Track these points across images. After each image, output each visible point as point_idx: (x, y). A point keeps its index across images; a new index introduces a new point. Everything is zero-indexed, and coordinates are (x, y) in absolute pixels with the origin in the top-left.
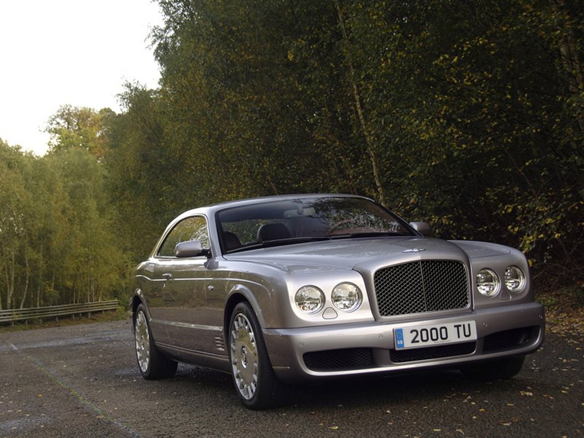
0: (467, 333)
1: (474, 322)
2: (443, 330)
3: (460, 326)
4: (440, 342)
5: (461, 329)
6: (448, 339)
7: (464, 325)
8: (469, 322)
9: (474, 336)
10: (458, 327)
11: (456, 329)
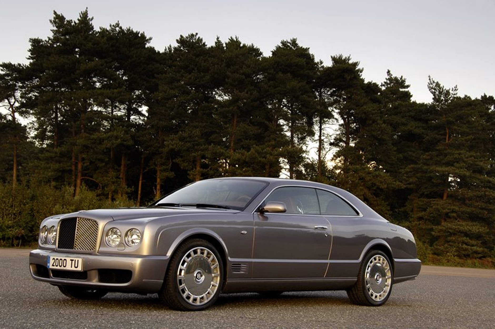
0: (76, 266)
1: (81, 259)
2: (65, 261)
3: (73, 260)
4: (62, 268)
5: (73, 262)
6: (66, 267)
7: (75, 260)
8: (78, 259)
9: (80, 269)
10: (72, 260)
11: (71, 261)
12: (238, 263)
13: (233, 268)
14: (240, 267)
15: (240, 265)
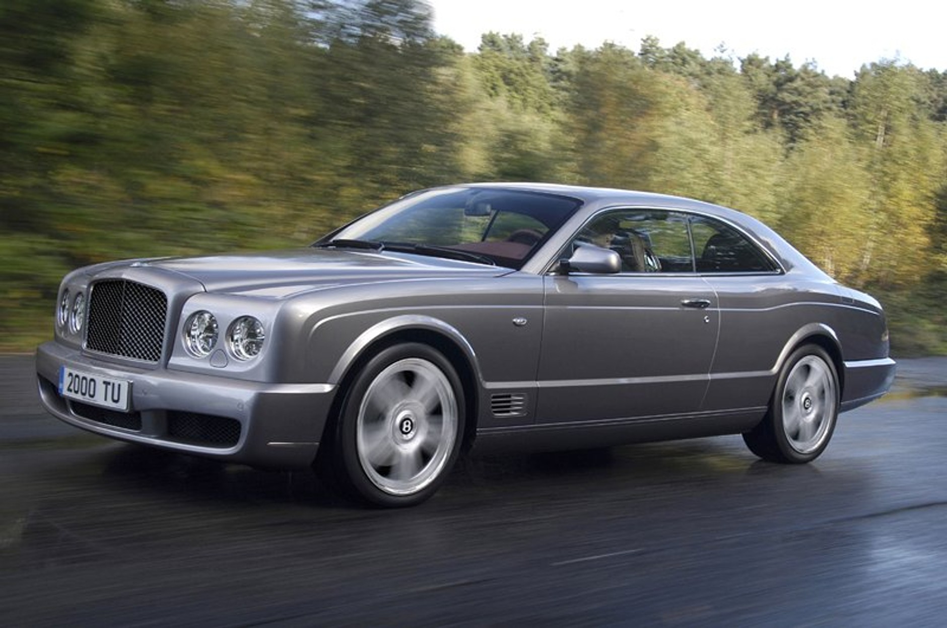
0: (116, 398)
1: (126, 384)
2: (93, 383)
3: (110, 384)
4: (87, 399)
5: (110, 387)
6: (95, 398)
7: (113, 384)
8: (120, 382)
9: (123, 405)
10: (107, 384)
11: (104, 386)
12: (505, 394)
13: (493, 405)
14: (509, 402)
15: (509, 396)
